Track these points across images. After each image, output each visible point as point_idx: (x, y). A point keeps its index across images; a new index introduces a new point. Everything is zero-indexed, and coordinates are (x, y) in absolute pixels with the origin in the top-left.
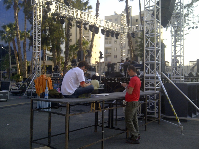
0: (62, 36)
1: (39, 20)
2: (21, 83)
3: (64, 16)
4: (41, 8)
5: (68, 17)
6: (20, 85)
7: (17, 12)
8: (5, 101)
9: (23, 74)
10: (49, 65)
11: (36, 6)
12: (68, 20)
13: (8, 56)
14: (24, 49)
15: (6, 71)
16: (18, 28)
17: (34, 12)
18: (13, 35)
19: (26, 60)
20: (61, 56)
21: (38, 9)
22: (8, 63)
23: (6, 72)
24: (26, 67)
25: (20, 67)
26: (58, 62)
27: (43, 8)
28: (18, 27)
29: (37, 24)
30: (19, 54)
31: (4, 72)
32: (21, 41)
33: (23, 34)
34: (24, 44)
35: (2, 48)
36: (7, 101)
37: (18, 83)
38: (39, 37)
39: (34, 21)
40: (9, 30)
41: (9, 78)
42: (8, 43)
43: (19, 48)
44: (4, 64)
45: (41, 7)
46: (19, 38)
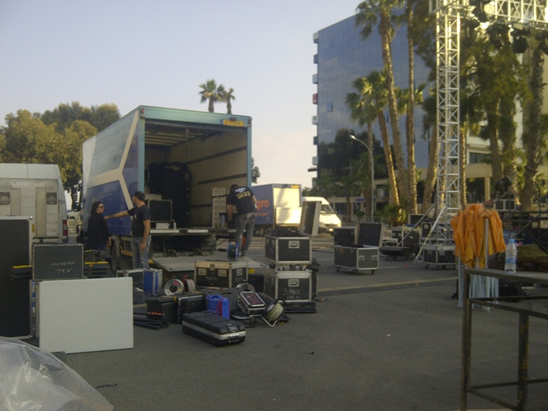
0: (518, 90)
1: (452, 51)
2: (406, 227)
3: (524, 29)
4: (456, 18)
5: (537, 28)
6: (403, 232)
7: (389, 40)
8: (370, 272)
9: (406, 205)
10: (476, 176)
11: (443, 15)
12: (537, 38)
13: (367, 157)
14: (408, 137)
15: (362, 197)
16: (393, 83)
17: (438, 30)
18: (380, 101)
19: (415, 167)
20: (514, 149)
21: (448, 22)
22: (368, 177)
23: (362, 200)
24: (413, 184)
25: (397, 186)
26: (505, 167)
27: (462, 17)
28: (391, 80)
29: (446, 63)
30: (396, 151)
31: (357, 200)
32: (401, 117)
33: (406, 97)
34: (408, 122)
35: (353, 137)
36: (375, 273)
37: (396, 229)
38: (454, 99)
39: (438, 55)
40: (370, 91)
41: (369, 214)
42: (366, 125)
43: (396, 135)
44: (358, 179)
45: (458, 14)
46: (395, 108)
